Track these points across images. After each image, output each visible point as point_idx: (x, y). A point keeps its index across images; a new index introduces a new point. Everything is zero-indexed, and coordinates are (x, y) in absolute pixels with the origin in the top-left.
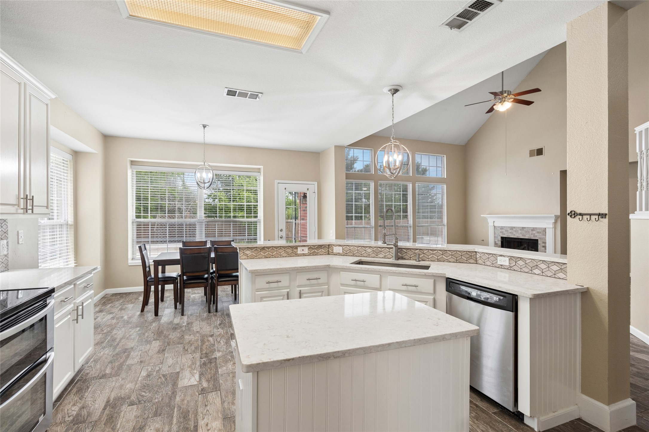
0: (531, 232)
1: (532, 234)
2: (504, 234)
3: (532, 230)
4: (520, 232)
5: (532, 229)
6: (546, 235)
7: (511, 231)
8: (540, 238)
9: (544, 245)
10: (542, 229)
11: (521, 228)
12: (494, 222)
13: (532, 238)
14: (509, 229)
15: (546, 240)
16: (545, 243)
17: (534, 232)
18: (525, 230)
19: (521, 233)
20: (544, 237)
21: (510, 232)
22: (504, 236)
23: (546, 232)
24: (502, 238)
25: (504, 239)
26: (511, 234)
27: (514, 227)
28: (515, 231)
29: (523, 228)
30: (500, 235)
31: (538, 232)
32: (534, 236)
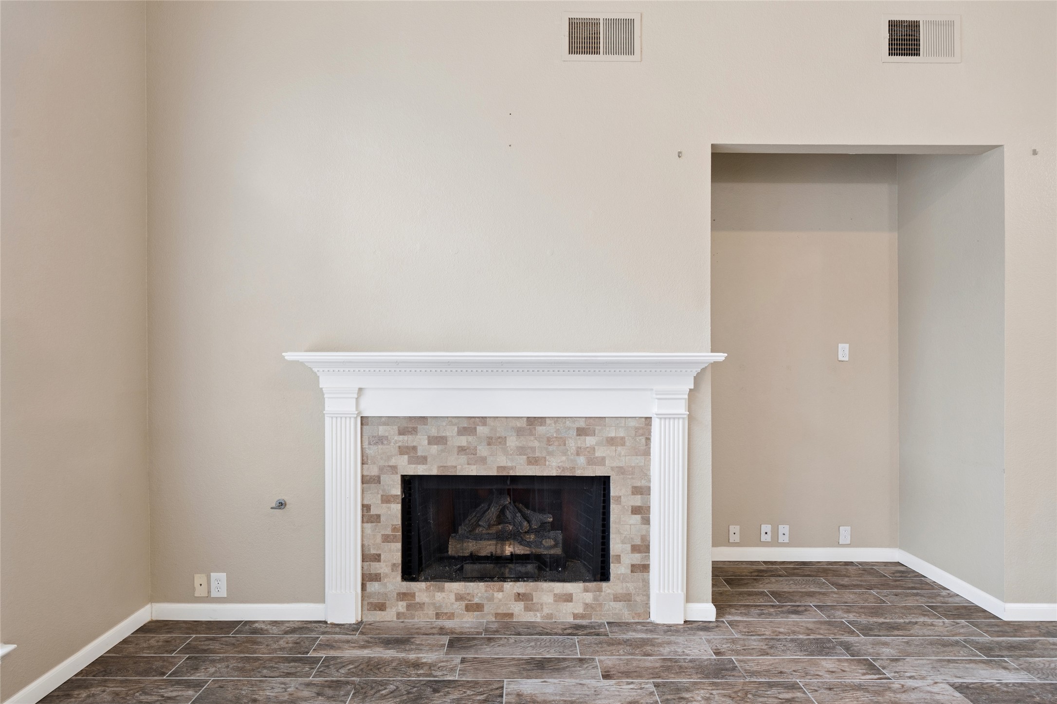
0: (572, 444)
1: (578, 454)
2: (424, 460)
3: (582, 432)
4: (512, 442)
5: (582, 424)
6: (647, 453)
7: (463, 441)
8: (621, 470)
9: (637, 501)
10: (633, 423)
11: (524, 424)
12: (360, 390)
13: (578, 473)
14: (451, 432)
15: (646, 476)
16: (644, 491)
17: (590, 441)
18: (541, 430)
19: (521, 450)
20: (639, 460)
21: (462, 450)
22: (421, 470)
23: (648, 439)
24: (408, 482)
25: (416, 484)
26: (463, 459)
27: (483, 420)
28: (490, 441)
29: (533, 421)
30: (394, 469)
31: (611, 441)
32: (591, 462)
